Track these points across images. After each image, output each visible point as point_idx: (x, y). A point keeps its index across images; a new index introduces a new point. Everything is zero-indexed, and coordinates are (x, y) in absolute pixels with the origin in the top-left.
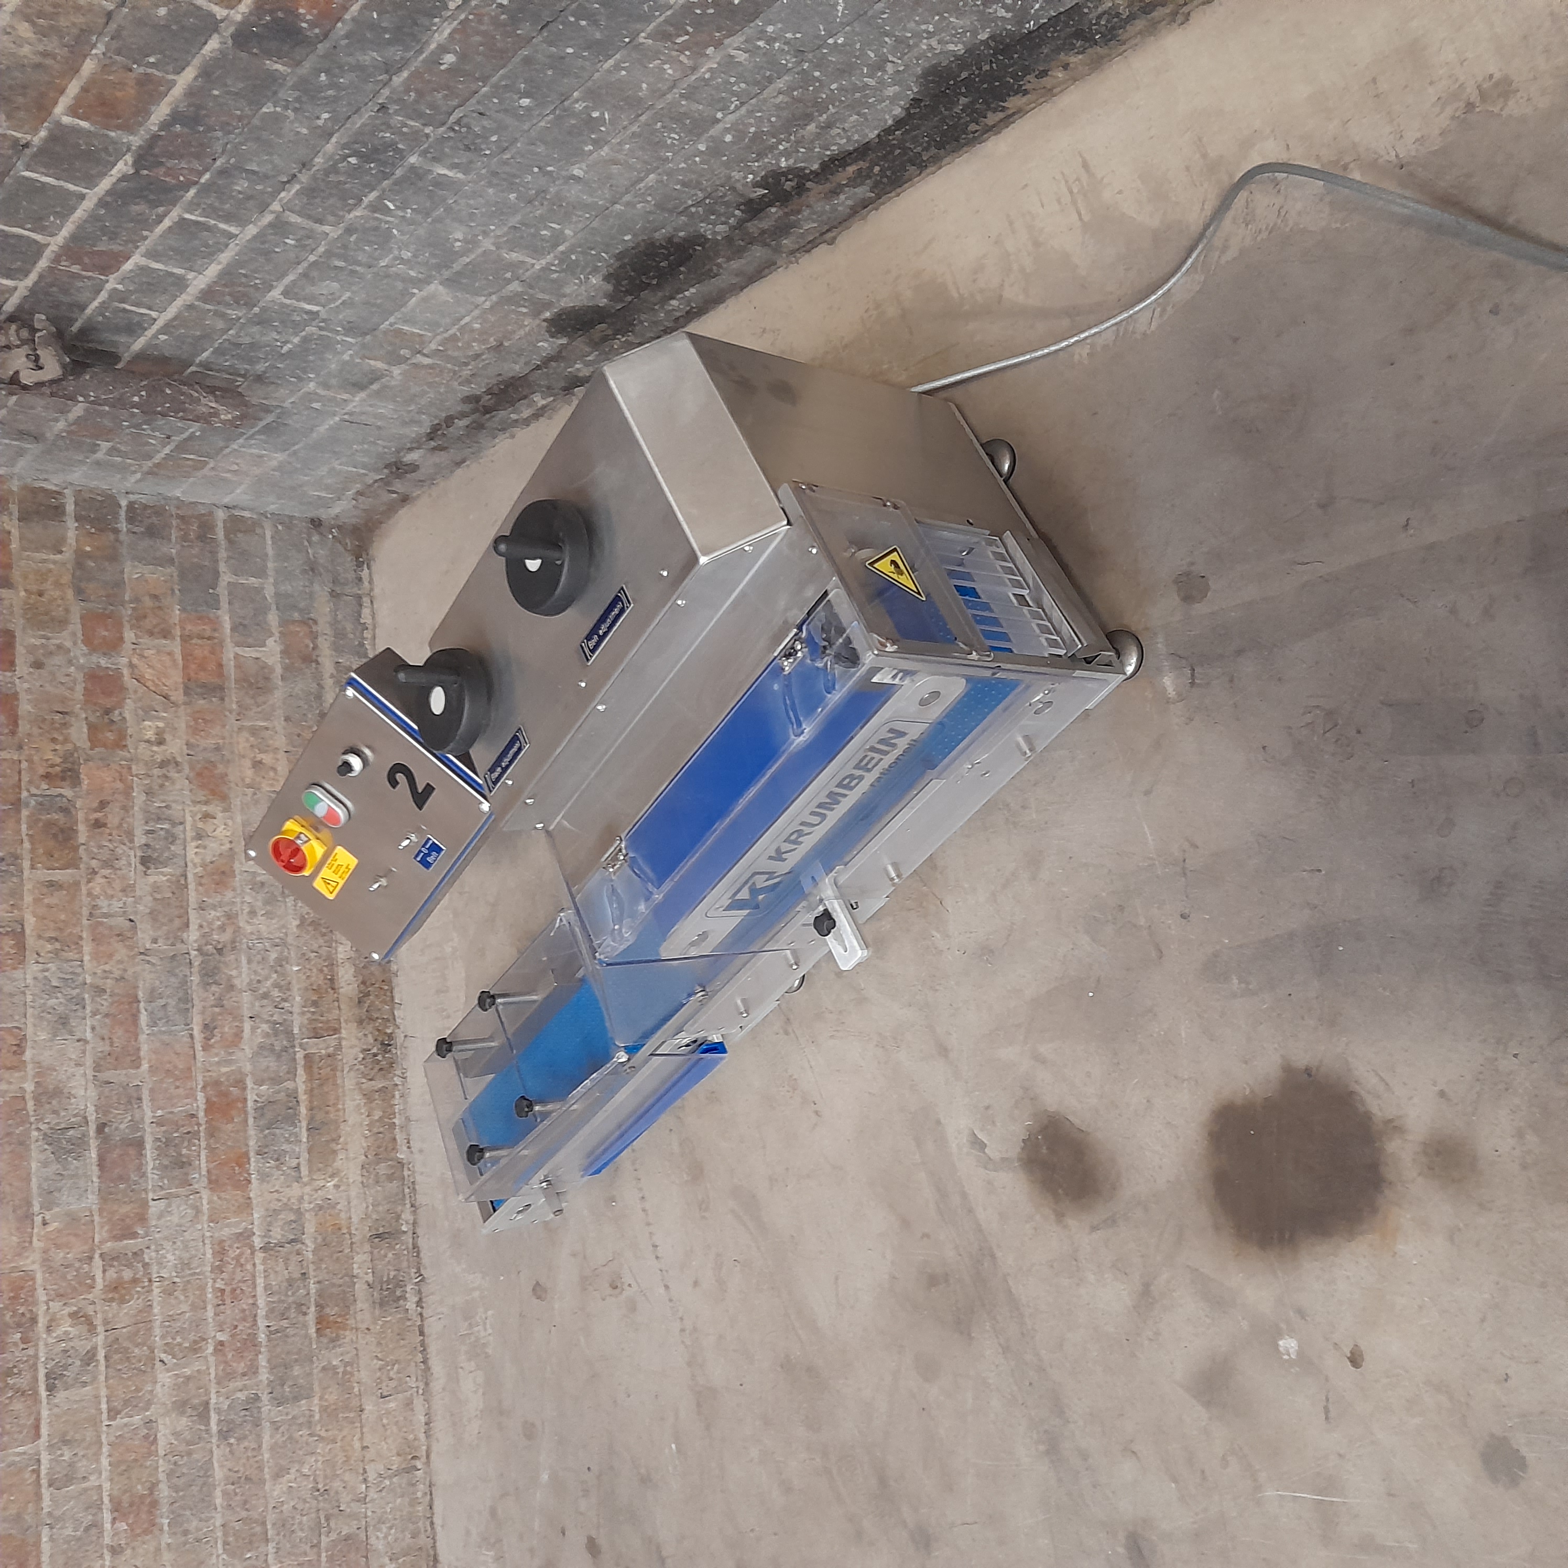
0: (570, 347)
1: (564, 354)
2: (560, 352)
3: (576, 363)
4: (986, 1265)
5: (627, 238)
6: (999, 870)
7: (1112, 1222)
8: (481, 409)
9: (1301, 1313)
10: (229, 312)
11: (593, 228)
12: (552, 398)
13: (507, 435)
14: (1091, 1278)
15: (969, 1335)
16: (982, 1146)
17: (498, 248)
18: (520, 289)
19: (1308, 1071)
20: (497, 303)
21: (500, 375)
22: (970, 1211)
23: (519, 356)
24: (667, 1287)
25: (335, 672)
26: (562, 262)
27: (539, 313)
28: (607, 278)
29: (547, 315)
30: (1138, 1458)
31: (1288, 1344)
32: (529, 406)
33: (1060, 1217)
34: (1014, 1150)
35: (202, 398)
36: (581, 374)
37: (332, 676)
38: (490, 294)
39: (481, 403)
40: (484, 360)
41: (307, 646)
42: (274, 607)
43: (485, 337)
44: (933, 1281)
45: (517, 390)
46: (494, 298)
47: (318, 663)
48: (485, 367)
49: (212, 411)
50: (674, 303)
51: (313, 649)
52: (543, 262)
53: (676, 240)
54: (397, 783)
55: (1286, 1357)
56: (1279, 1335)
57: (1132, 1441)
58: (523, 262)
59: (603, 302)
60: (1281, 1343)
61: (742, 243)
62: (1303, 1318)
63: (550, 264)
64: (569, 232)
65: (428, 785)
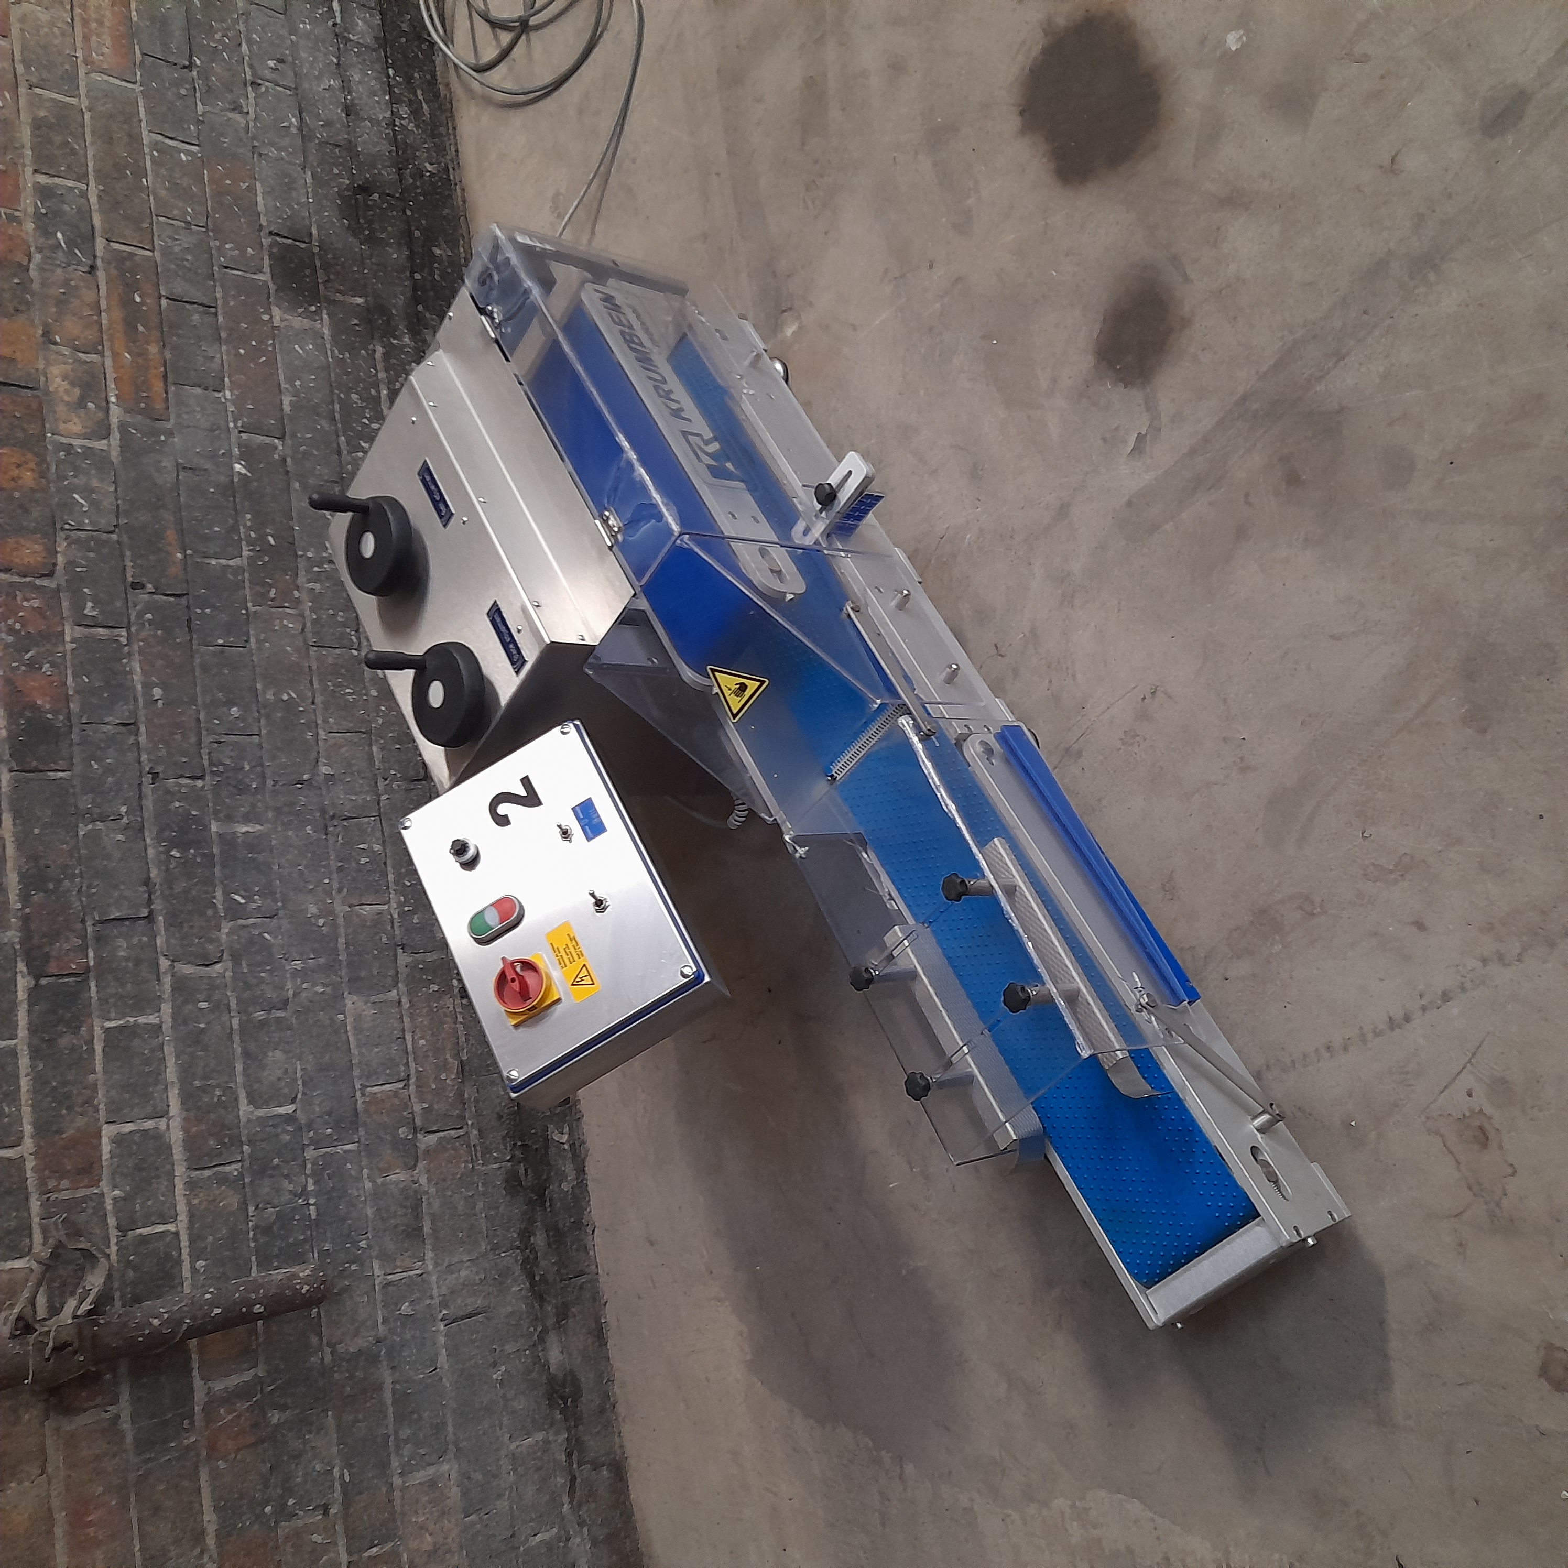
4: (1255, 406)
7: (1175, 260)
9: (1203, 41)
12: (566, 1127)
14: (1233, 267)
15: (1338, 412)
16: (1140, 438)
17: (351, 907)
18: (409, 959)
19: (1022, 113)
20: (409, 992)
22: (1206, 440)
23: (488, 1071)
24: (1446, 997)
26: (404, 895)
27: (448, 985)
29: (455, 984)
30: (1396, 155)
31: (1233, 41)
32: (561, 1155)
33: (1186, 323)
34: (1136, 395)
38: (395, 985)
39: (525, 1185)
43: (442, 1057)
44: (1293, 480)
45: (533, 1134)
46: (401, 986)
52: (394, 904)
54: (506, 816)
55: (1244, 38)
56: (1227, 53)
57: (1381, 167)
58: (381, 915)
60: (1233, 49)
62: (1206, 38)
63: (401, 905)
64: (377, 847)
65: (522, 780)
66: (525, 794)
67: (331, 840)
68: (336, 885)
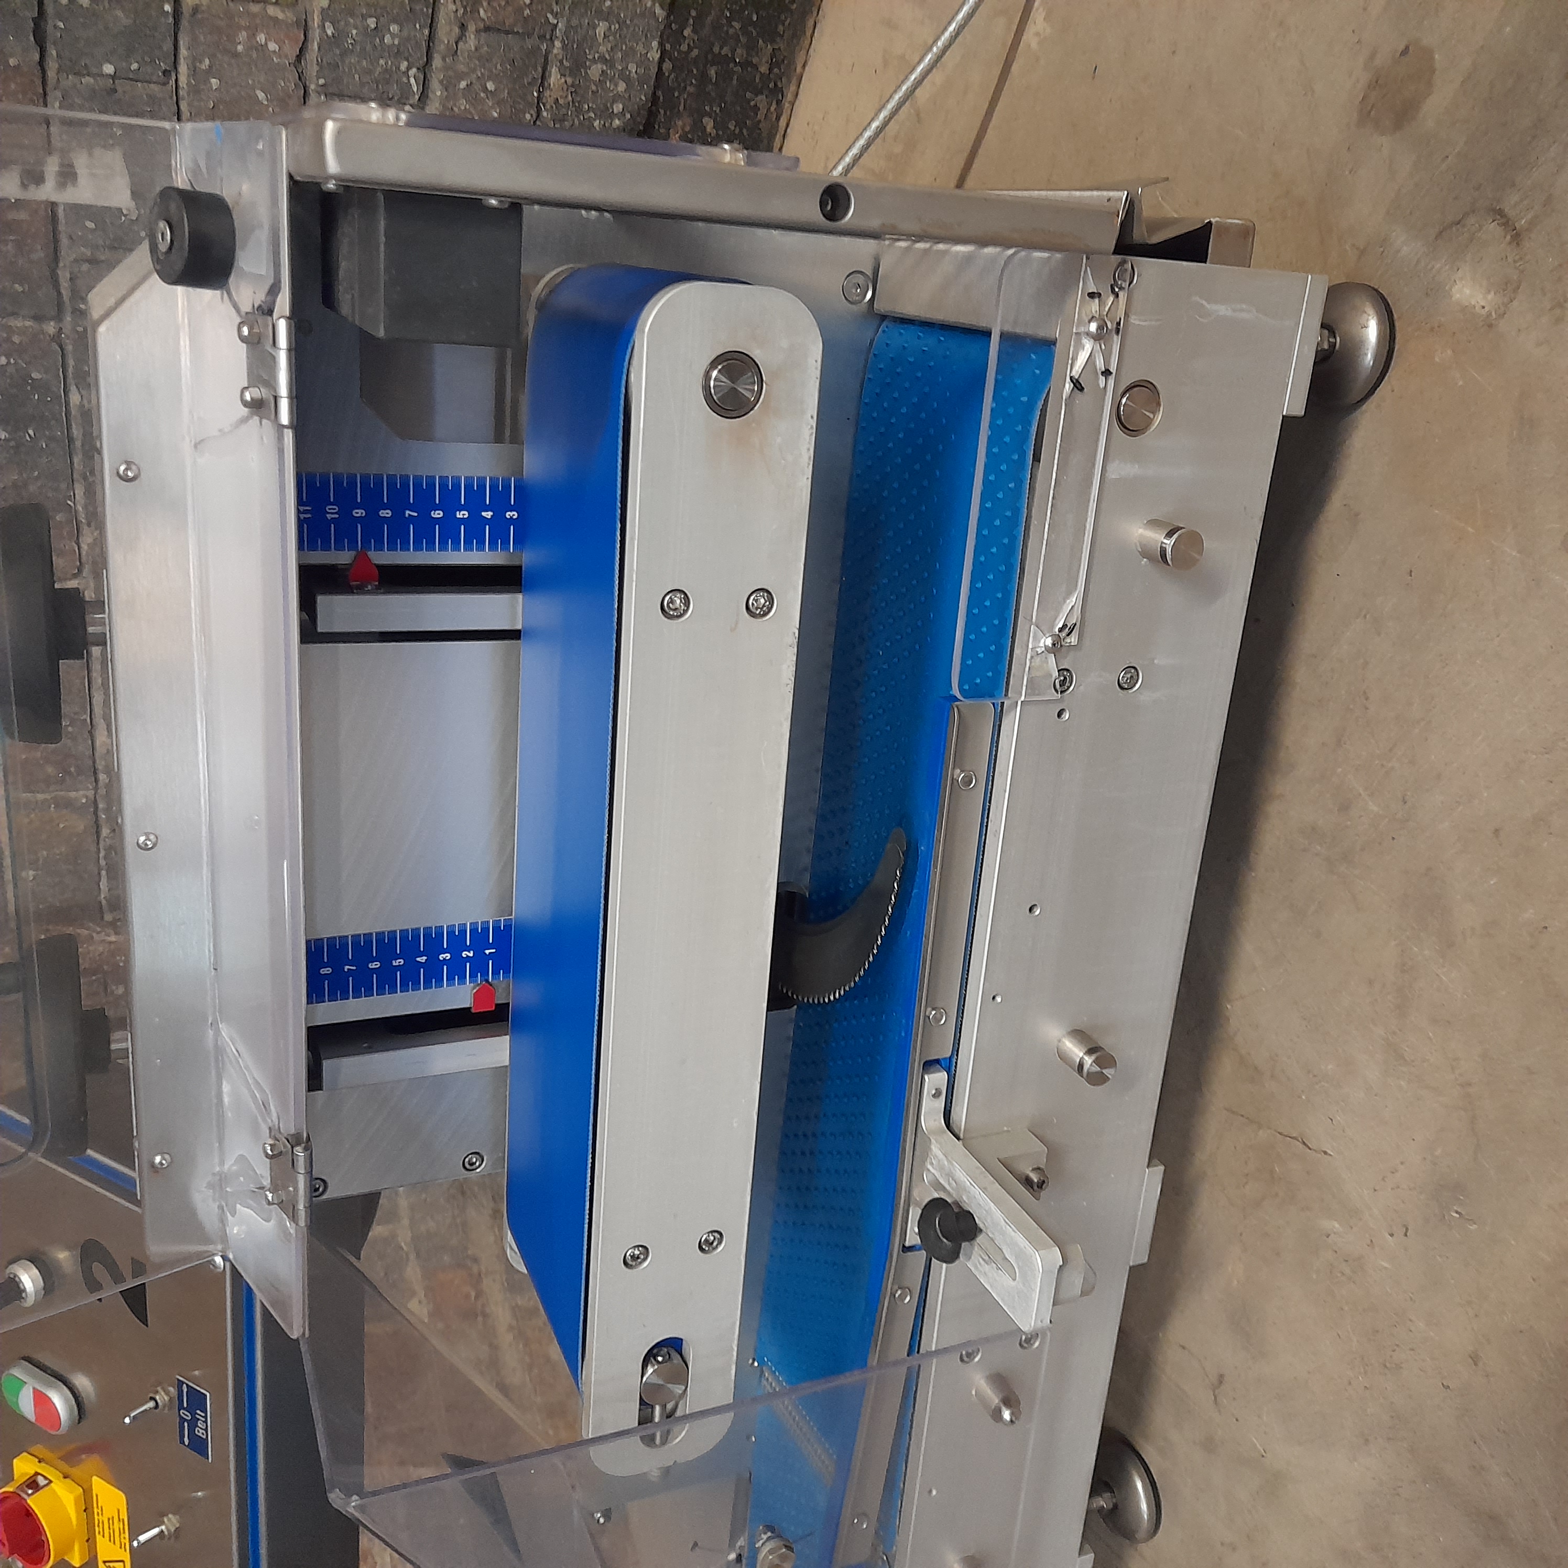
6: (1371, 983)
10: (73, 794)
25: (514, 1323)
35: (94, 935)
37: (511, 1328)
41: (467, 1296)
42: (412, 1256)
47: (485, 1315)
49: (113, 946)
51: (477, 1297)
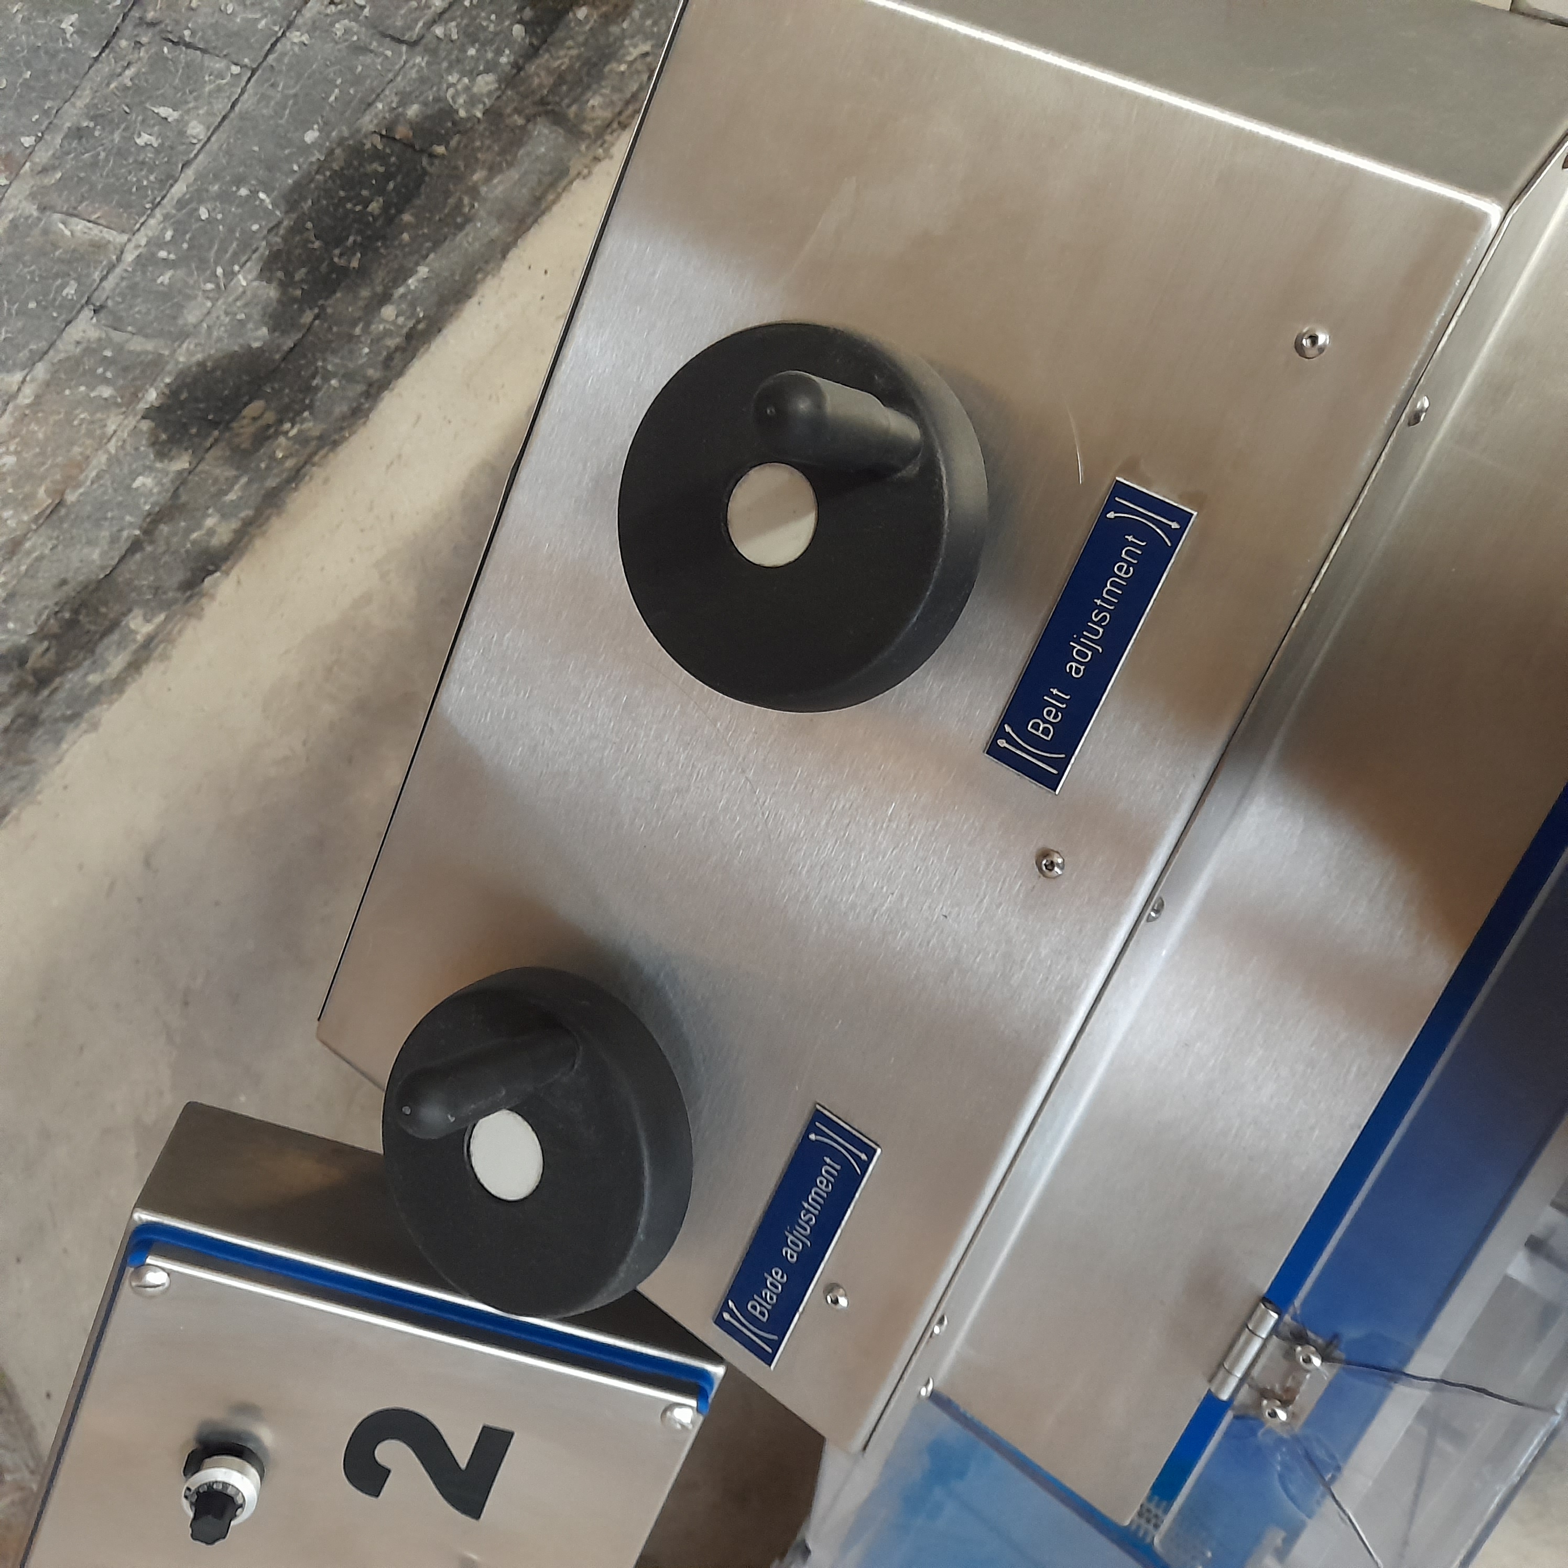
0: (193, 479)
1: (184, 498)
2: (175, 494)
3: (205, 516)
5: (311, 136)
8: (31, 679)
11: (242, 117)
12: (162, 617)
13: (84, 726)
17: (43, 209)
18: (94, 334)
20: (48, 384)
21: (64, 582)
23: (98, 524)
26: (180, 229)
27: (135, 397)
28: (266, 272)
29: (152, 396)
32: (121, 645)
36: (215, 542)
38: (30, 364)
39: (29, 665)
40: (29, 553)
43: (27, 489)
45: (97, 610)
46: (41, 371)
48: (31, 573)
50: (389, 312)
52: (142, 238)
53: (402, 132)
54: (384, 1473)
58: (99, 246)
59: (258, 336)
61: (520, 121)
63: (156, 243)
64: (196, 129)
65: (487, 1432)
66: (463, 1463)
67: (103, 69)
68: (43, 156)
